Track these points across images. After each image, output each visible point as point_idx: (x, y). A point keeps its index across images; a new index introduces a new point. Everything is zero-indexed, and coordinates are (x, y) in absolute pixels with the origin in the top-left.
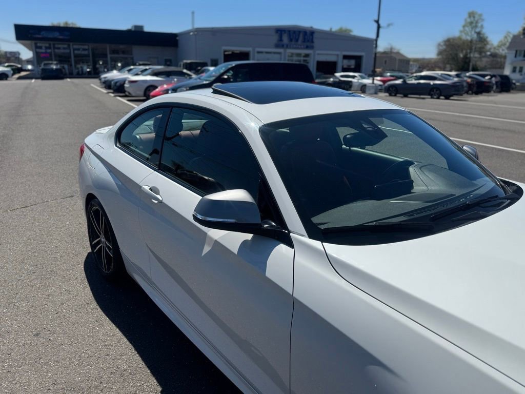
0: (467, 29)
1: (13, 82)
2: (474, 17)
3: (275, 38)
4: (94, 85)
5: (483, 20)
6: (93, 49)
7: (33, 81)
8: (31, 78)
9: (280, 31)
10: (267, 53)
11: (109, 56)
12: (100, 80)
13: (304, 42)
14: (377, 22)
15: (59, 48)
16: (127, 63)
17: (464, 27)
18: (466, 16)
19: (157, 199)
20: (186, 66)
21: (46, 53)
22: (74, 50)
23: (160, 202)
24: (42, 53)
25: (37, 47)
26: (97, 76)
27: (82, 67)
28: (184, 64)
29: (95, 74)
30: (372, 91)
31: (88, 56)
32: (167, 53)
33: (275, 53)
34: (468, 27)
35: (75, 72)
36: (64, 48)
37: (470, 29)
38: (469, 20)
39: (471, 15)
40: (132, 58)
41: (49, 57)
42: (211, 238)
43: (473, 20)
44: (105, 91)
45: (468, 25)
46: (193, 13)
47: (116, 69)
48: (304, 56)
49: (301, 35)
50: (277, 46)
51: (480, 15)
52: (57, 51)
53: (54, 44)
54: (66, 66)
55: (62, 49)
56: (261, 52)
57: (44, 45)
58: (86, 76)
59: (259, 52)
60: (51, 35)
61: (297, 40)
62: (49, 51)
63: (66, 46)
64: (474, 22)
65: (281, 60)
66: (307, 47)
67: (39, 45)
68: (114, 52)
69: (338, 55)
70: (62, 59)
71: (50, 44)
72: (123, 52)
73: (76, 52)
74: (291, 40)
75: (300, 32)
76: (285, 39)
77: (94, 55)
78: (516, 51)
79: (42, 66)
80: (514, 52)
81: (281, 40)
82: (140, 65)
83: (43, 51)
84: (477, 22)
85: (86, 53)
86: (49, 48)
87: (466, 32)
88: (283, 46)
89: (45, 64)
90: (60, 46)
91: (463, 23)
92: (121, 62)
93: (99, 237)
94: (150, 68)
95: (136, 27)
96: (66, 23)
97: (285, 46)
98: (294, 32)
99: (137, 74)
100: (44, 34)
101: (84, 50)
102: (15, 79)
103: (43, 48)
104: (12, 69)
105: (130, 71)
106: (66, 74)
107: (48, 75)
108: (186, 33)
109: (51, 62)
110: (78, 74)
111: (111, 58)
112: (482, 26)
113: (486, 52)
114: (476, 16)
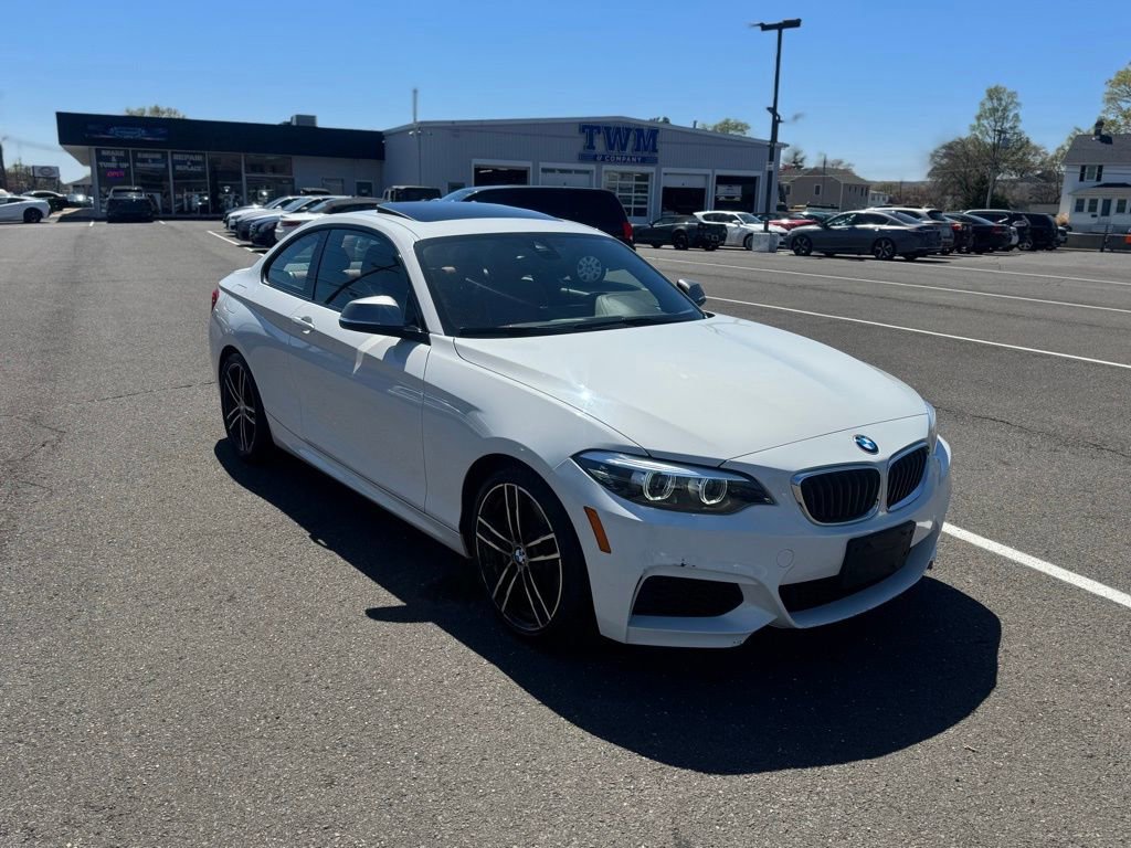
0: (985, 122)
1: (51, 226)
2: (1000, 99)
3: (580, 142)
4: (214, 231)
5: (1018, 105)
6: (213, 163)
7: (92, 224)
8: (88, 219)
9: (589, 128)
10: (562, 171)
11: (244, 175)
12: (226, 222)
13: (638, 149)
14: (773, 110)
15: (144, 161)
16: (281, 191)
17: (979, 118)
18: (984, 96)
19: (309, 328)
20: (397, 194)
21: (118, 169)
22: (175, 163)
23: (312, 330)
24: (112, 169)
25: (100, 158)
26: (218, 215)
27: (189, 199)
28: (392, 192)
29: (214, 211)
30: (765, 246)
31: (201, 175)
32: (362, 170)
33: (577, 172)
34: (987, 118)
35: (175, 207)
36: (154, 161)
37: (993, 124)
38: (989, 105)
39: (994, 94)
40: (292, 181)
41: (123, 178)
42: (361, 352)
43: (998, 104)
44: (235, 242)
45: (988, 114)
46: (415, 92)
47: (257, 202)
48: (638, 179)
49: (632, 137)
50: (583, 158)
51: (1012, 95)
52: (138, 164)
53: (135, 153)
54: (158, 197)
55: (151, 161)
56: (552, 171)
57: (114, 153)
58: (198, 215)
59: (544, 170)
60: (128, 135)
61: (624, 147)
62: (125, 165)
63: (158, 156)
64: (1000, 109)
65: (591, 185)
66: (644, 161)
67: (104, 153)
68: (253, 168)
69: (707, 176)
70: (151, 182)
71: (127, 152)
72: (274, 170)
73: (178, 168)
74: (611, 147)
75: (629, 130)
76: (600, 144)
77: (214, 173)
78: (1083, 168)
79: (111, 195)
80: (1079, 170)
81: (591, 146)
82: (307, 193)
83: (113, 165)
84: (1005, 109)
85: (199, 169)
86: (125, 159)
87: (982, 128)
88: (594, 159)
89: (115, 191)
90: (146, 156)
91: (977, 111)
92: (268, 188)
93: (236, 405)
94: (324, 200)
95: (299, 117)
96: (157, 110)
97: (599, 158)
98: (618, 130)
99: (299, 211)
100: (115, 132)
101: (194, 163)
102: (54, 221)
103: (114, 159)
104: (50, 202)
105: (284, 205)
106: (156, 212)
107: (122, 213)
108: (401, 133)
109: (128, 188)
110: (181, 210)
111: (248, 180)
112: (1016, 116)
113: (1035, 169)
114: (1005, 97)
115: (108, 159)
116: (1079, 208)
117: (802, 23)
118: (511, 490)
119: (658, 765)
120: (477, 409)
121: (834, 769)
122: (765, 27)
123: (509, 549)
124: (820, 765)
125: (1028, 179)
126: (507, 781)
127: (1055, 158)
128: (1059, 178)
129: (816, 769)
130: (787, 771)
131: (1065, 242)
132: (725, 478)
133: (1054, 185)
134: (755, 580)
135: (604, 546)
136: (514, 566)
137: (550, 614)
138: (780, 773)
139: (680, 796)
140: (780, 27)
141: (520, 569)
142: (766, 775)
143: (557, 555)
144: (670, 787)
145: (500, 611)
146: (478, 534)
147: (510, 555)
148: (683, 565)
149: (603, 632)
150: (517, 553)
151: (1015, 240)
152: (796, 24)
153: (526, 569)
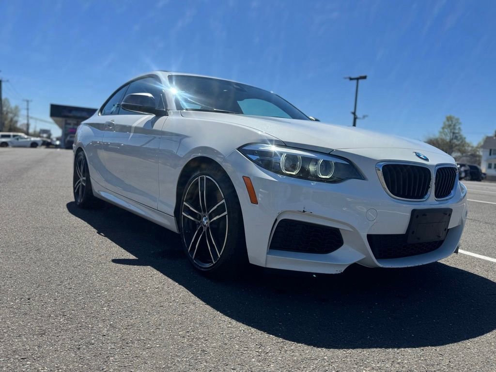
0: (446, 130)
2: (452, 121)
5: (460, 124)
14: (354, 113)
17: (443, 128)
18: (445, 120)
19: (112, 124)
21: (73, 128)
23: (114, 125)
25: (66, 124)
34: (447, 129)
37: (449, 131)
38: (447, 123)
39: (449, 119)
43: (451, 123)
45: (447, 127)
51: (457, 119)
62: (76, 127)
64: (452, 125)
67: (68, 121)
71: (77, 121)
78: (491, 150)
80: (489, 150)
83: (71, 127)
84: (454, 125)
86: (76, 124)
87: (445, 133)
91: (442, 125)
93: (79, 179)
112: (459, 128)
113: (469, 152)
114: (454, 120)
115: (69, 124)
116: (490, 166)
117: (367, 78)
118: (202, 179)
119: (281, 340)
120: (186, 137)
121: (409, 350)
122: (351, 79)
123: (200, 218)
124: (399, 347)
125: (466, 156)
126: (170, 341)
127: (477, 147)
128: (479, 156)
129: (396, 350)
130: (375, 349)
131: (486, 178)
132: (333, 161)
133: (478, 159)
134: (352, 227)
135: (254, 200)
136: (202, 228)
137: (220, 253)
138: (369, 350)
139: (295, 358)
140: (358, 79)
141: (205, 229)
142: (359, 350)
143: (226, 213)
144: (288, 352)
145: (192, 258)
146: (183, 213)
147: (199, 222)
148: (304, 211)
149: (251, 262)
150: (204, 220)
151: (463, 175)
152: (365, 77)
153: (208, 228)
